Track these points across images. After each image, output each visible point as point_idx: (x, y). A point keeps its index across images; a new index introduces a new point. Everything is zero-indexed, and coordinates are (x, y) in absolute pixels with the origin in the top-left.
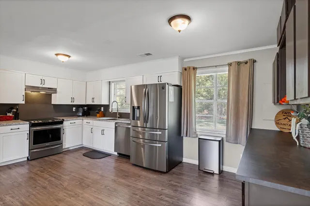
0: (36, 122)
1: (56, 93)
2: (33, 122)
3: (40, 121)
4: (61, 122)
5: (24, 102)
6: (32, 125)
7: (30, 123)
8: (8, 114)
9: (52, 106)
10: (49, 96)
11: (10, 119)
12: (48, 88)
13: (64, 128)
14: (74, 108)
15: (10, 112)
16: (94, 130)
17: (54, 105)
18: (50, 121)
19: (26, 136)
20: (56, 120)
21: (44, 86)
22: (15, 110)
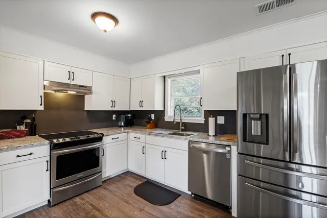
0: (61, 140)
1: (91, 93)
2: (55, 141)
3: (68, 140)
4: (100, 139)
5: (42, 108)
6: (54, 147)
7: (51, 142)
8: (18, 128)
9: (85, 114)
10: (80, 99)
11: (21, 135)
12: (80, 86)
13: (104, 147)
14: (114, 116)
15: (21, 124)
16: (146, 150)
17: (88, 112)
18: (83, 137)
19: (45, 166)
20: (92, 136)
21: (73, 82)
22: (29, 121)
